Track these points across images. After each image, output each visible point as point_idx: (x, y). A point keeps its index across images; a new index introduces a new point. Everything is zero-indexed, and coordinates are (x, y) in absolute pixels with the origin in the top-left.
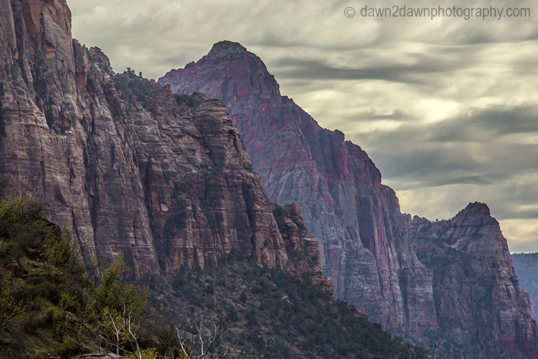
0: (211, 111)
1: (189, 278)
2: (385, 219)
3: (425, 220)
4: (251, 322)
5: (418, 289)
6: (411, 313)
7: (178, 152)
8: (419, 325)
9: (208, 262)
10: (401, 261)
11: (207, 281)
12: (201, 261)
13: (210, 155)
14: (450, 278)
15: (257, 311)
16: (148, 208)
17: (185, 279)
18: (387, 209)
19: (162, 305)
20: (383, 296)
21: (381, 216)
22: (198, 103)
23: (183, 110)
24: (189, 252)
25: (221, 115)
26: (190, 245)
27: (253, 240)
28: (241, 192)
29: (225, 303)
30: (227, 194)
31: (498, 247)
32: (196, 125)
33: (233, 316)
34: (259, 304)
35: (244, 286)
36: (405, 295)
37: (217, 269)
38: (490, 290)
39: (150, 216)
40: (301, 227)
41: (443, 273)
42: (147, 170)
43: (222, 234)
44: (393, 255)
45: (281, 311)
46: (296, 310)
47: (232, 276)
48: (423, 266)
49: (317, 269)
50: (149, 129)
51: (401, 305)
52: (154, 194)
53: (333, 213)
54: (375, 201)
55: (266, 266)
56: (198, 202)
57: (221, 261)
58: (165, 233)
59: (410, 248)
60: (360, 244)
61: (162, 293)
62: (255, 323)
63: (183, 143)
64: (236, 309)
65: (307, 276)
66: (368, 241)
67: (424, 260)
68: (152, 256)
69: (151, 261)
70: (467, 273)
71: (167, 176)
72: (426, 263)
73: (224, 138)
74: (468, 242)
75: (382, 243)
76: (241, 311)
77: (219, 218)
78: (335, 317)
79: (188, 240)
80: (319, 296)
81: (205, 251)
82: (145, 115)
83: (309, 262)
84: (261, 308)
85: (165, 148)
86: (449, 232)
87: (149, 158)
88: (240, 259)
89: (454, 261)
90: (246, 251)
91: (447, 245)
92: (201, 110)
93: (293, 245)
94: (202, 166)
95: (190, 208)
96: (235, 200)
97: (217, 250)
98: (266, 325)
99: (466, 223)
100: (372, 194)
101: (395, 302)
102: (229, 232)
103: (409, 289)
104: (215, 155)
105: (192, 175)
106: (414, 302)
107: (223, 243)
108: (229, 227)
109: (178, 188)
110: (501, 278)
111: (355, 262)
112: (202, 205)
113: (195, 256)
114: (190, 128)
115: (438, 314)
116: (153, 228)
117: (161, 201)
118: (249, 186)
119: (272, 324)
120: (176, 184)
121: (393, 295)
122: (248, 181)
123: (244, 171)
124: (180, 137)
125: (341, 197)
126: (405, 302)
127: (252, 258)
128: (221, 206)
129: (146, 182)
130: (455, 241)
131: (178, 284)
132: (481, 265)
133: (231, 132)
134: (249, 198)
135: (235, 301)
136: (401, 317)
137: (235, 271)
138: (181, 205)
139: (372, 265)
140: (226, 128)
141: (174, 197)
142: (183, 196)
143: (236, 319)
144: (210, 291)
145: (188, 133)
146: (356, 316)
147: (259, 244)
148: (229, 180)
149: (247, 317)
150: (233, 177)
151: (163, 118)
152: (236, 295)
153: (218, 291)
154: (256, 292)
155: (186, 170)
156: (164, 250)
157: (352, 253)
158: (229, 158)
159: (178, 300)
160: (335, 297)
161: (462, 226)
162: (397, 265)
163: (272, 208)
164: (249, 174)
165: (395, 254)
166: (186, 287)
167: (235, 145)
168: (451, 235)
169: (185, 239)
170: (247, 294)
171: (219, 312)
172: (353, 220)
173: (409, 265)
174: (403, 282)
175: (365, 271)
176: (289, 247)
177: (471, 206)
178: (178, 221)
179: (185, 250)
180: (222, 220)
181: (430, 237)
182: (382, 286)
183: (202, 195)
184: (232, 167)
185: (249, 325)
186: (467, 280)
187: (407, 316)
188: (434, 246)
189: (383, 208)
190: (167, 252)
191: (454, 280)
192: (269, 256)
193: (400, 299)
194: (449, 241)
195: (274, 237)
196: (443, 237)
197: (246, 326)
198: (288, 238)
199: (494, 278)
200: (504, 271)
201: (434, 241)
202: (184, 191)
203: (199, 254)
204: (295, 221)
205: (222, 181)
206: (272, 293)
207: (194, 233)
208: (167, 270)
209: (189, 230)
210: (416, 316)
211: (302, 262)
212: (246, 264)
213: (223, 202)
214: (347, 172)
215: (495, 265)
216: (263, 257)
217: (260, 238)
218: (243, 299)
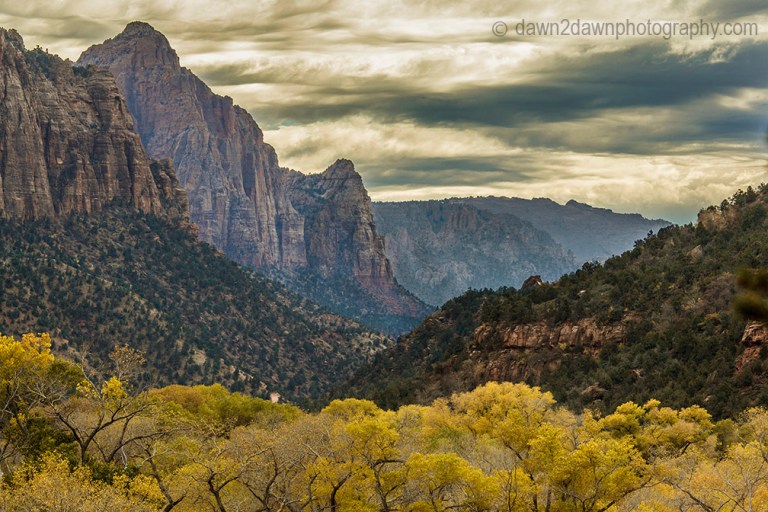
0: (102, 80)
1: (78, 220)
2: (265, 171)
3: (300, 174)
4: (128, 258)
5: (291, 231)
6: (285, 252)
7: (73, 114)
8: (291, 262)
9: (94, 207)
10: (277, 207)
11: (92, 223)
12: (88, 206)
13: (98, 117)
14: (319, 222)
15: (133, 249)
16: (47, 160)
17: (75, 222)
18: (267, 164)
19: (55, 242)
20: (261, 238)
21: (262, 170)
22: (91, 74)
23: (78, 80)
24: (79, 198)
25: (109, 84)
26: (79, 193)
27: (132, 189)
28: (123, 148)
29: (106, 242)
30: (111, 150)
31: (359, 197)
32: (88, 92)
33: (112, 253)
34: (134, 243)
35: (123, 229)
36: (280, 236)
37: (101, 213)
38: (352, 233)
39: (48, 168)
40: (173, 178)
41: (313, 219)
42: (47, 130)
43: (106, 184)
44: (271, 202)
45: (153, 250)
46: (166, 249)
47: (113, 219)
48: (297, 212)
49: (185, 215)
50: (50, 95)
51: (276, 245)
52: (51, 150)
53: (220, 166)
54: (257, 157)
55: (141, 211)
56: (87, 156)
57: (105, 206)
58: (61, 182)
59: (285, 197)
60: (244, 193)
61: (55, 232)
62: (131, 260)
63: (78, 107)
64: (115, 247)
65: (176, 221)
66: (249, 191)
67: (297, 207)
68: (49, 201)
69: (47, 206)
70: (332, 219)
71: (62, 135)
72: (299, 210)
73: (111, 103)
74: (335, 193)
75: (262, 192)
76: (120, 249)
77: (105, 170)
78: (199, 255)
79: (78, 188)
80: (186, 238)
81: (91, 198)
82: (48, 84)
83: (179, 209)
84: (136, 247)
85: (62, 111)
86: (320, 184)
87: (49, 120)
88: (121, 205)
89: (322, 208)
90: (125, 200)
91: (317, 195)
92: (94, 79)
93: (166, 194)
94: (92, 127)
95: (81, 162)
96: (119, 156)
97: (102, 197)
98: (139, 261)
99: (334, 176)
100: (256, 151)
101: (271, 242)
102: (112, 182)
103: (284, 232)
104: (103, 117)
105: (83, 134)
106: (288, 242)
107: (107, 191)
108: (112, 178)
109: (72, 145)
110: (361, 224)
111: (238, 208)
112: (91, 158)
113: (84, 202)
114: (84, 94)
115: (307, 253)
116: (50, 178)
117: (57, 155)
118: (131, 144)
119: (145, 261)
120: (70, 142)
121: (270, 236)
122: (130, 140)
123: (126, 131)
124: (75, 102)
125: (228, 152)
126: (280, 243)
127: (131, 204)
128: (106, 159)
129: (46, 139)
130: (325, 191)
131: (69, 225)
132: (345, 213)
133: (117, 98)
134: (130, 154)
135: (115, 241)
136: (276, 255)
137: (116, 216)
138: (73, 160)
139: (252, 211)
140: (114, 95)
141: (68, 152)
142: (75, 151)
143: (115, 256)
144: (94, 231)
145: (82, 99)
146: (216, 255)
147: (137, 193)
148: (114, 138)
149: (124, 254)
150: (116, 136)
151: (62, 86)
152: (116, 235)
153: (101, 231)
154: (132, 233)
155: (78, 129)
156: (59, 196)
157: (235, 201)
158: (115, 120)
159: (68, 239)
160: (200, 239)
161: (330, 179)
162: (275, 210)
163: (150, 162)
164: (131, 133)
165: (273, 202)
166: (75, 228)
167: (120, 109)
168: (321, 187)
169: (76, 187)
170: (125, 235)
171: (101, 250)
172: (239, 173)
173: (284, 211)
174: (279, 225)
175: (245, 216)
176: (162, 196)
177: (339, 161)
178: (70, 173)
179: (75, 196)
180: (107, 172)
181: (304, 188)
182: (260, 229)
183: (91, 151)
184: (117, 128)
185: (126, 261)
186: (333, 224)
187: (281, 254)
188: (307, 195)
189: (264, 163)
190: (61, 198)
191: (322, 225)
192: (145, 203)
193: (276, 240)
194: (320, 192)
195: (149, 187)
196: (314, 188)
197: (124, 262)
198: (162, 188)
199: (356, 223)
200: (364, 218)
201: (307, 191)
202: (76, 147)
203: (87, 201)
204: (168, 174)
205: (108, 139)
206: (146, 235)
207: (83, 183)
208: (60, 213)
209: (79, 180)
210: (289, 254)
211: (172, 209)
212: (125, 210)
213: (108, 156)
214: (234, 131)
215: (356, 213)
216: (140, 204)
217: (138, 187)
218: (122, 239)
